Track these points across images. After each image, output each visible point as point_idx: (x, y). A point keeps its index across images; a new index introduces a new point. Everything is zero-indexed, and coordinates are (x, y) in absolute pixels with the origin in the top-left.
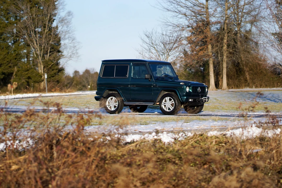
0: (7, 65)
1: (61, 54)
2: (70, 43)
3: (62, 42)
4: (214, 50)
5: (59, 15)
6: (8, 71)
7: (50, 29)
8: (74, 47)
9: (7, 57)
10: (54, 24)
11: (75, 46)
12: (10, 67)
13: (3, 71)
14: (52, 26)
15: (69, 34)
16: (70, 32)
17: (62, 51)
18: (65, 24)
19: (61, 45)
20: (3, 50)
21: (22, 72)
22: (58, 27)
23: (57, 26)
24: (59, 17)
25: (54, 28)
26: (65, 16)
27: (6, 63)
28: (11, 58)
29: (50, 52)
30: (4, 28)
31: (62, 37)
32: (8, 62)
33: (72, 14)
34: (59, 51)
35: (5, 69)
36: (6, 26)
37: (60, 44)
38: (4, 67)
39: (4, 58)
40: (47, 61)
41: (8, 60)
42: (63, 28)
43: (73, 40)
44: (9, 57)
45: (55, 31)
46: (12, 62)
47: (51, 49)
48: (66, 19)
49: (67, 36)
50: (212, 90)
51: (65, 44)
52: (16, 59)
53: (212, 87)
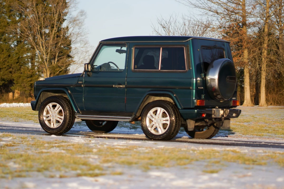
0: (7, 70)
1: (72, 60)
2: (82, 47)
3: (73, 46)
4: (251, 56)
5: (71, 14)
6: (8, 77)
7: (59, 30)
8: (86, 52)
9: (7, 61)
10: (64, 25)
11: (88, 51)
12: (11, 72)
13: (2, 76)
14: (61, 27)
15: (81, 37)
16: (82, 34)
17: (73, 56)
18: (77, 25)
19: (72, 49)
20: (3, 53)
21: (24, 78)
22: (69, 28)
23: (67, 27)
24: (71, 16)
25: (63, 29)
26: (77, 16)
27: (5, 68)
28: (12, 62)
29: (59, 57)
30: (5, 26)
31: (74, 40)
32: (8, 66)
33: (85, 14)
34: (69, 56)
35: (4, 74)
36: (8, 25)
37: (70, 48)
38: (3, 71)
39: (4, 62)
40: (54, 66)
41: (8, 64)
42: (75, 30)
43: (85, 44)
44: (10, 61)
45: (65, 33)
46: (13, 67)
47: (59, 53)
48: (78, 20)
49: (79, 39)
50: (247, 106)
51: (76, 48)
52: (17, 63)
53: (247, 102)
